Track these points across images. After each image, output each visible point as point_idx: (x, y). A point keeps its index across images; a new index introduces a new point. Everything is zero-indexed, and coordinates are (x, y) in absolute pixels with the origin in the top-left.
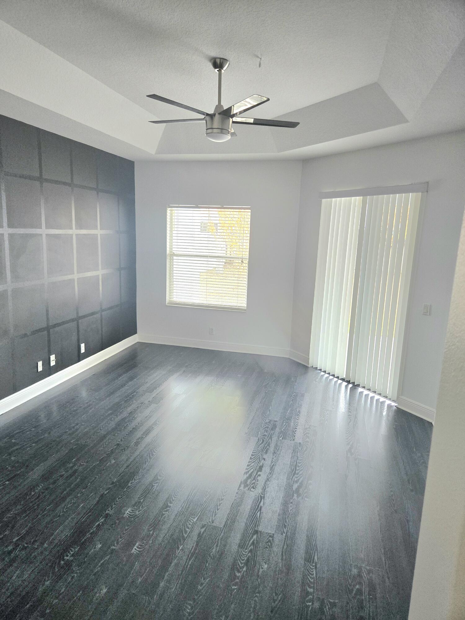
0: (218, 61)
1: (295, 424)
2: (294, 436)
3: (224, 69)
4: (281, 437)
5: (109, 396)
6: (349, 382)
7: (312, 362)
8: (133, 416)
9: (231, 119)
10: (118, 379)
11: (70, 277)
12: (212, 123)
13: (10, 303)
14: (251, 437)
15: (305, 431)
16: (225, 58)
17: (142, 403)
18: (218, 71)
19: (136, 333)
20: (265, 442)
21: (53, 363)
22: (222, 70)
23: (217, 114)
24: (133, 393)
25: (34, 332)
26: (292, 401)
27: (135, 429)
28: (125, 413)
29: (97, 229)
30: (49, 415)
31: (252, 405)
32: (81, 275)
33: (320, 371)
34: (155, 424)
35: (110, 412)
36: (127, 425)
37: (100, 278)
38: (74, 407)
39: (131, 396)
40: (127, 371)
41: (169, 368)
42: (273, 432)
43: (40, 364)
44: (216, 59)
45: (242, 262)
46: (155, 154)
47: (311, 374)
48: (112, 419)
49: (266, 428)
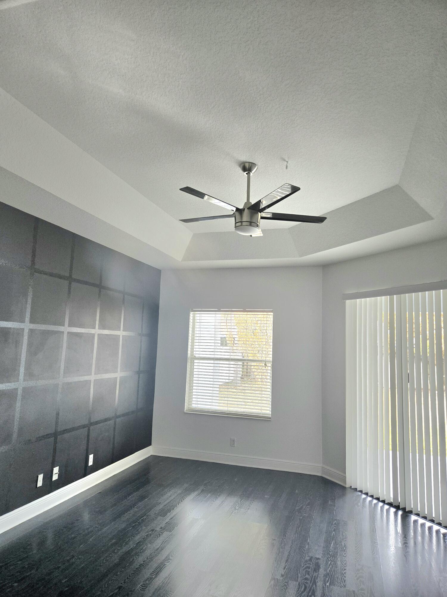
0: (247, 165)
1: (343, 564)
2: (345, 581)
3: (253, 172)
4: (328, 581)
5: (114, 519)
6: (398, 508)
7: (350, 482)
8: (141, 547)
9: (260, 214)
10: (126, 498)
11: (86, 378)
12: (241, 217)
13: (18, 404)
14: (290, 582)
15: (358, 574)
16: (254, 162)
17: (153, 530)
18: (247, 174)
19: (151, 445)
20: (308, 590)
21: (55, 477)
22: (251, 173)
23: (246, 210)
24: (142, 517)
25: (39, 439)
26: (334, 530)
27: (142, 566)
28: (131, 543)
29: (120, 330)
30: (42, 543)
31: (285, 536)
32: (99, 377)
33: (360, 493)
34: (167, 559)
35: (114, 541)
36: (134, 559)
37: (118, 381)
38: (72, 534)
39: (140, 521)
40: (138, 489)
41: (186, 485)
42: (317, 574)
43: (41, 477)
44: (246, 164)
45: (265, 365)
46: (182, 261)
47: (350, 496)
48: (116, 551)
49: (306, 568)
